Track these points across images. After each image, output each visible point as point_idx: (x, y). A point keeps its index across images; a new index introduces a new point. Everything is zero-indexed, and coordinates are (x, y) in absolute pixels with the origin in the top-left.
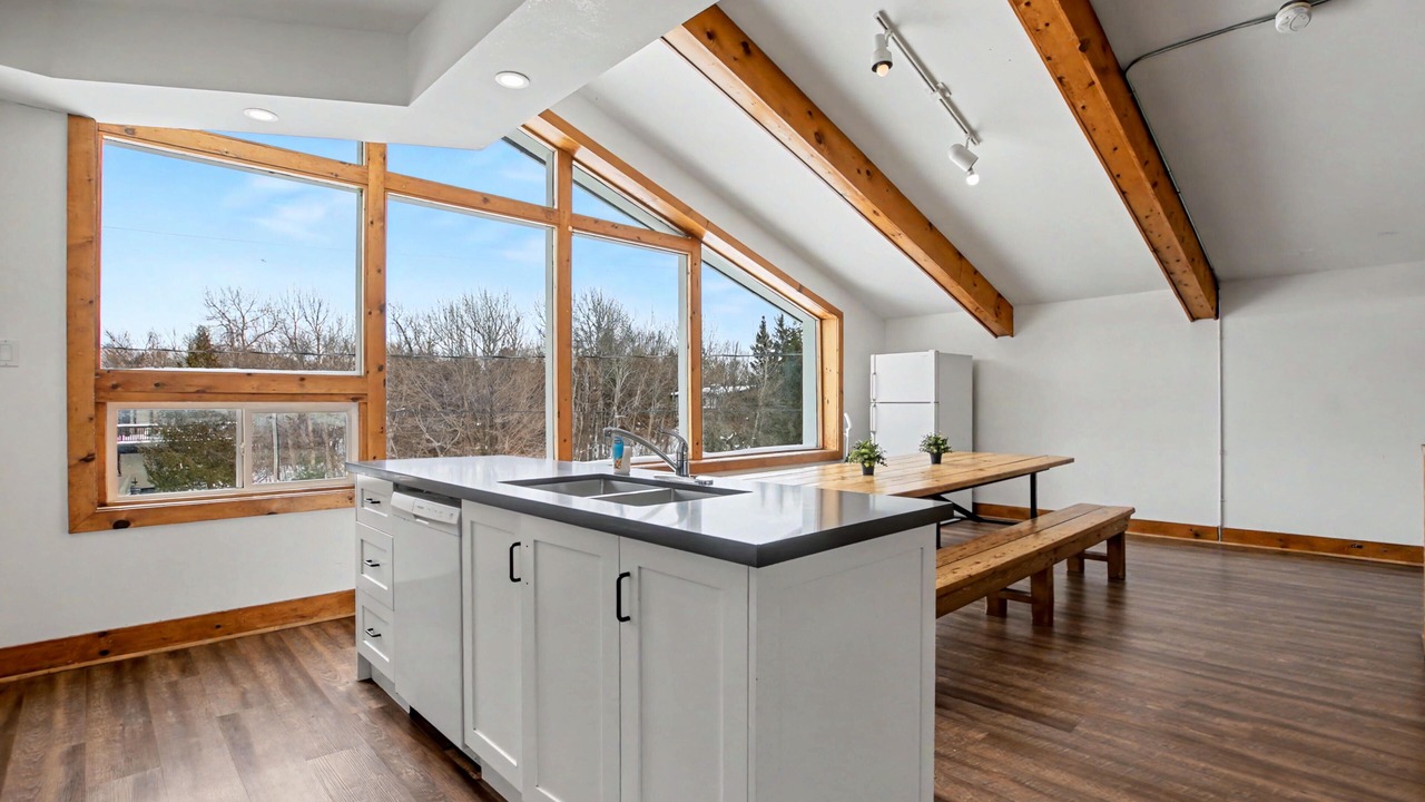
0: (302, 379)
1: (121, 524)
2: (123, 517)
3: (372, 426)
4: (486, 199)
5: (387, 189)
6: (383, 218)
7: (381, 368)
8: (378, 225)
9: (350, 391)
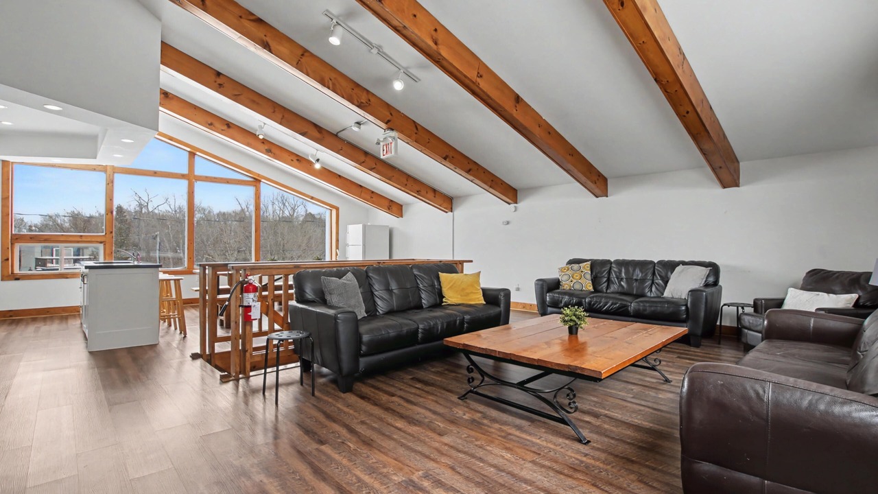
0: (81, 236)
1: (17, 279)
2: (18, 277)
3: (107, 252)
4: (155, 173)
5: (114, 172)
6: (112, 182)
7: (111, 232)
8: (110, 185)
9: (99, 240)
